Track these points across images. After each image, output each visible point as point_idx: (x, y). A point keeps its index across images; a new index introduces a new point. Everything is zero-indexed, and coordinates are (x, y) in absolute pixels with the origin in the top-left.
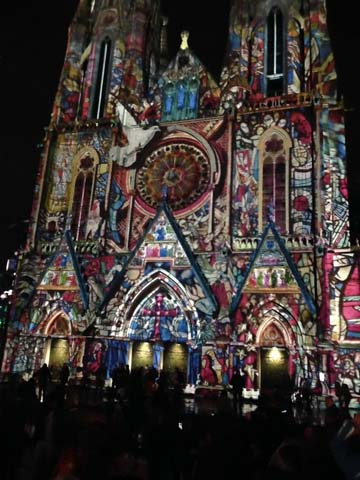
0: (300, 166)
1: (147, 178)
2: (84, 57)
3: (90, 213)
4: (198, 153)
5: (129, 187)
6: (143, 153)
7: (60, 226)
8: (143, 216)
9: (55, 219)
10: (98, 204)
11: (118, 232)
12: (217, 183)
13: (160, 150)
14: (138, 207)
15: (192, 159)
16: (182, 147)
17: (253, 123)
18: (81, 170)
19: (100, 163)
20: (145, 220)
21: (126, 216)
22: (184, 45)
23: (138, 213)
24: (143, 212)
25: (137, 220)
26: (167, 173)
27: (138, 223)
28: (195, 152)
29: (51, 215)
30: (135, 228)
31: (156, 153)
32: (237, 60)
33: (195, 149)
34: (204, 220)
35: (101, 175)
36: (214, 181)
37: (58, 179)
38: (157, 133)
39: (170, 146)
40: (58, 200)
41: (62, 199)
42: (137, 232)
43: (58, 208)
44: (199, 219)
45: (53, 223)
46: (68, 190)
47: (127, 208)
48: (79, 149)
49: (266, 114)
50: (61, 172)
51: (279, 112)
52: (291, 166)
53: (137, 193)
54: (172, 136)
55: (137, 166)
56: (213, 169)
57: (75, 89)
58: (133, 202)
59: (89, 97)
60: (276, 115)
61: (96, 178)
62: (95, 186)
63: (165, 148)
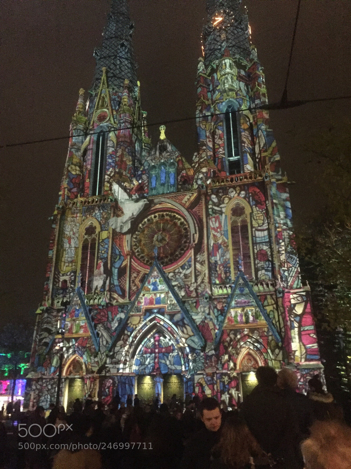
0: (259, 226)
1: (140, 241)
2: (83, 147)
3: (96, 272)
4: (179, 219)
5: (127, 248)
6: (136, 221)
7: (71, 283)
8: (139, 272)
9: (67, 278)
10: (102, 264)
11: (120, 286)
12: (196, 242)
13: (149, 218)
14: (135, 264)
15: (175, 224)
16: (167, 215)
17: (220, 195)
18: (86, 237)
19: (102, 230)
20: (141, 275)
21: (125, 273)
22: (163, 136)
23: (135, 269)
24: (139, 268)
25: (135, 275)
26: (156, 236)
27: (135, 277)
28: (177, 218)
29: (63, 275)
30: (133, 282)
31: (146, 220)
32: (204, 147)
33: (177, 216)
34: (188, 272)
35: (103, 240)
36: (194, 241)
37: (68, 245)
38: (146, 205)
39: (157, 214)
40: (69, 262)
41: (72, 262)
42: (135, 285)
43: (69, 268)
44: (184, 272)
45: (65, 281)
46: (76, 254)
47: (126, 266)
48: (84, 221)
49: (230, 187)
50: (69, 239)
51: (240, 186)
52: (252, 227)
53: (133, 253)
54: (158, 206)
55: (131, 231)
56: (192, 230)
57: (78, 172)
58: (131, 262)
59: (89, 178)
60: (238, 188)
61: (99, 243)
62: (98, 250)
63: (153, 216)
